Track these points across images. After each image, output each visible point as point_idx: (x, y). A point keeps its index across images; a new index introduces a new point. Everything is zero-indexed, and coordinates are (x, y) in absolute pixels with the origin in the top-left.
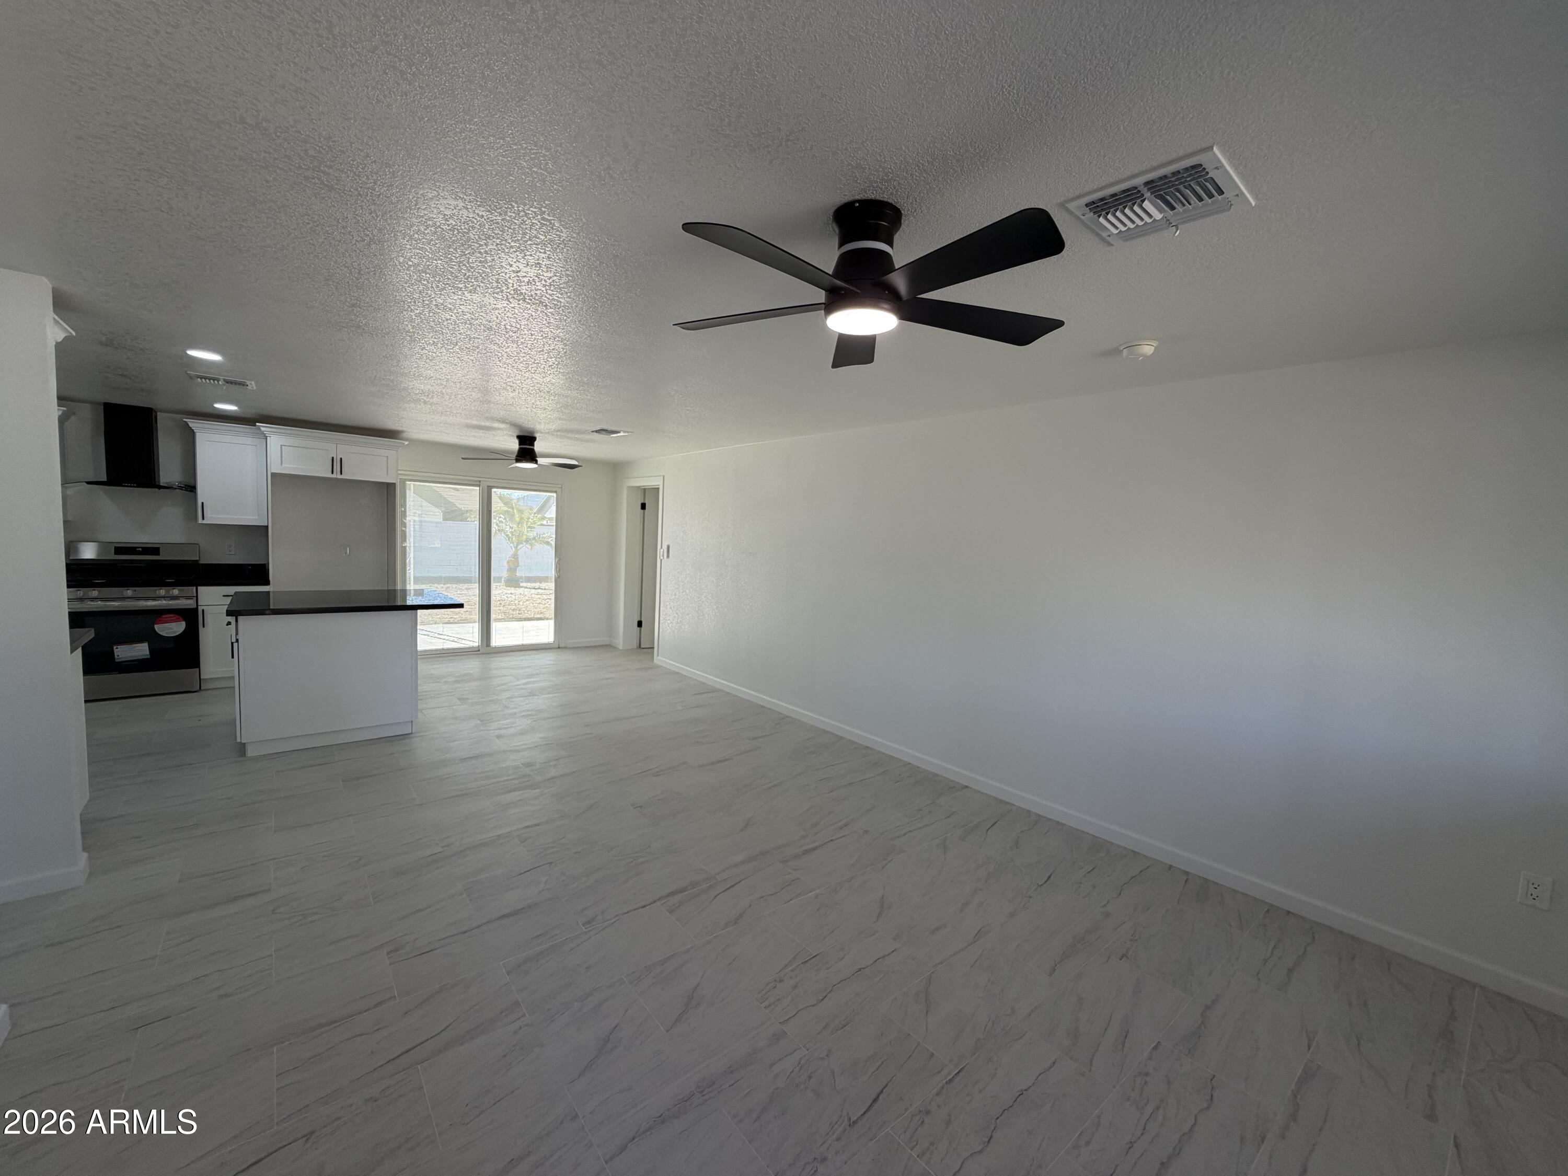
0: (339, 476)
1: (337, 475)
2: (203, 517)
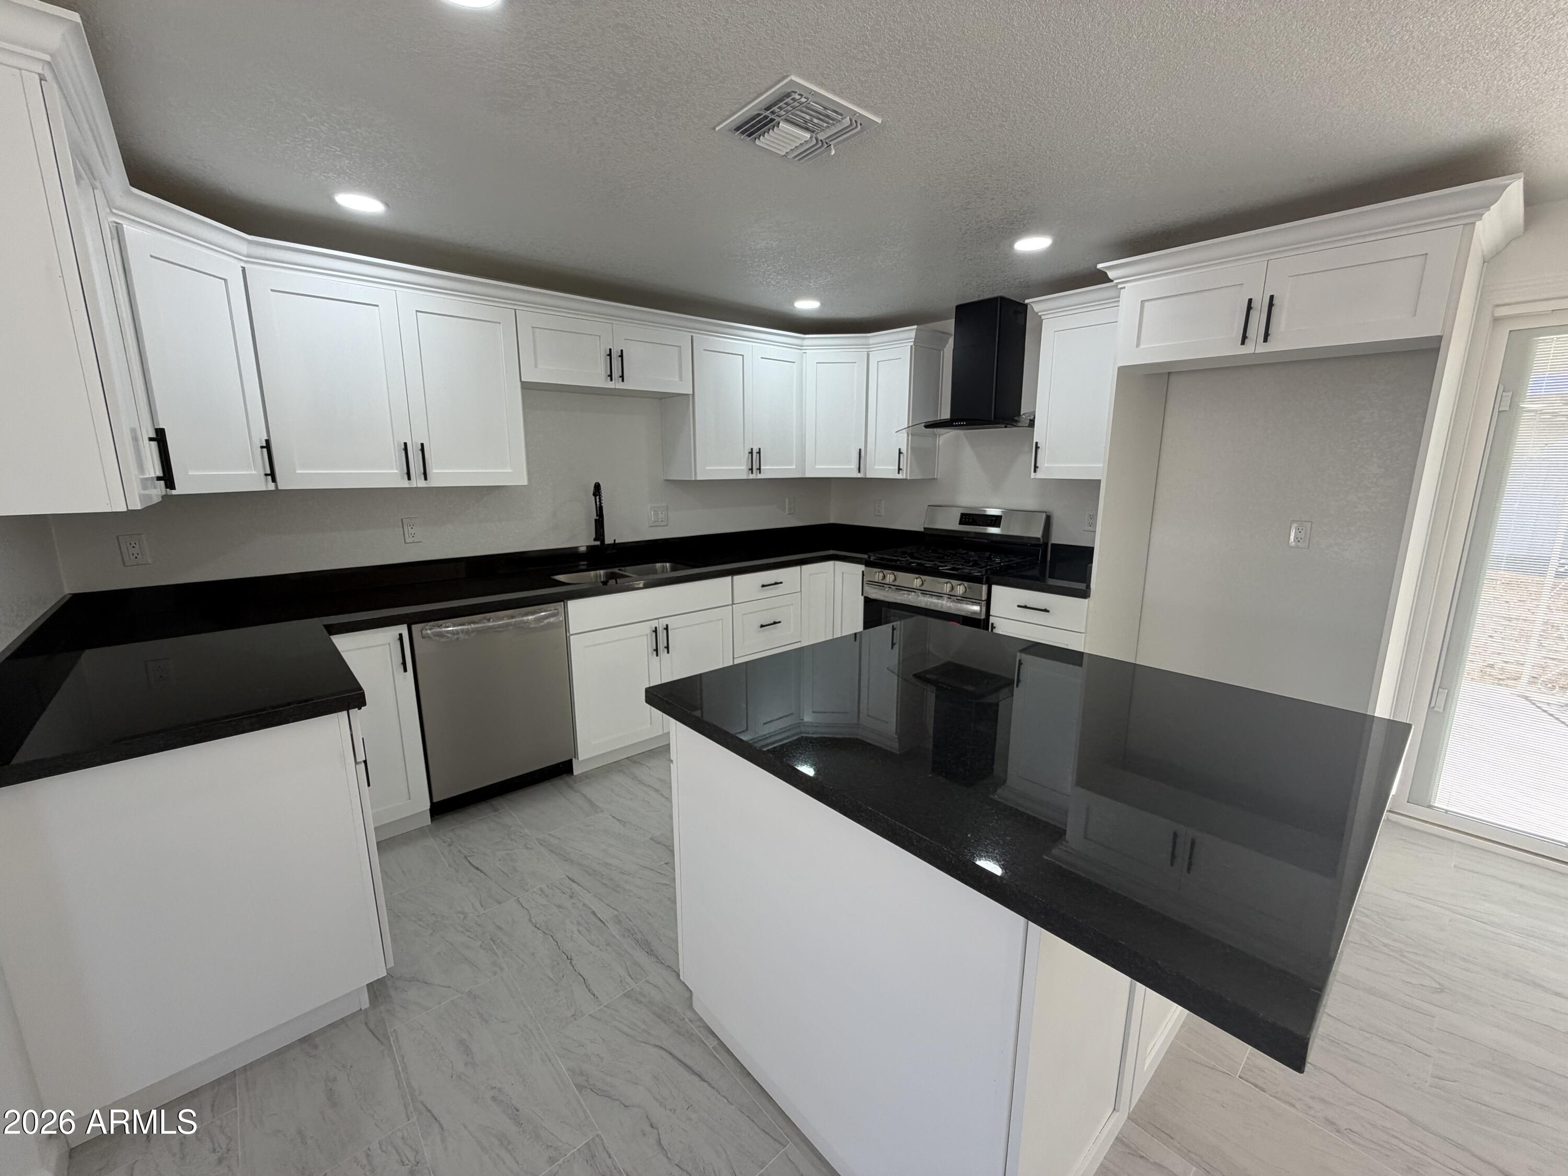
2: (1036, 467)
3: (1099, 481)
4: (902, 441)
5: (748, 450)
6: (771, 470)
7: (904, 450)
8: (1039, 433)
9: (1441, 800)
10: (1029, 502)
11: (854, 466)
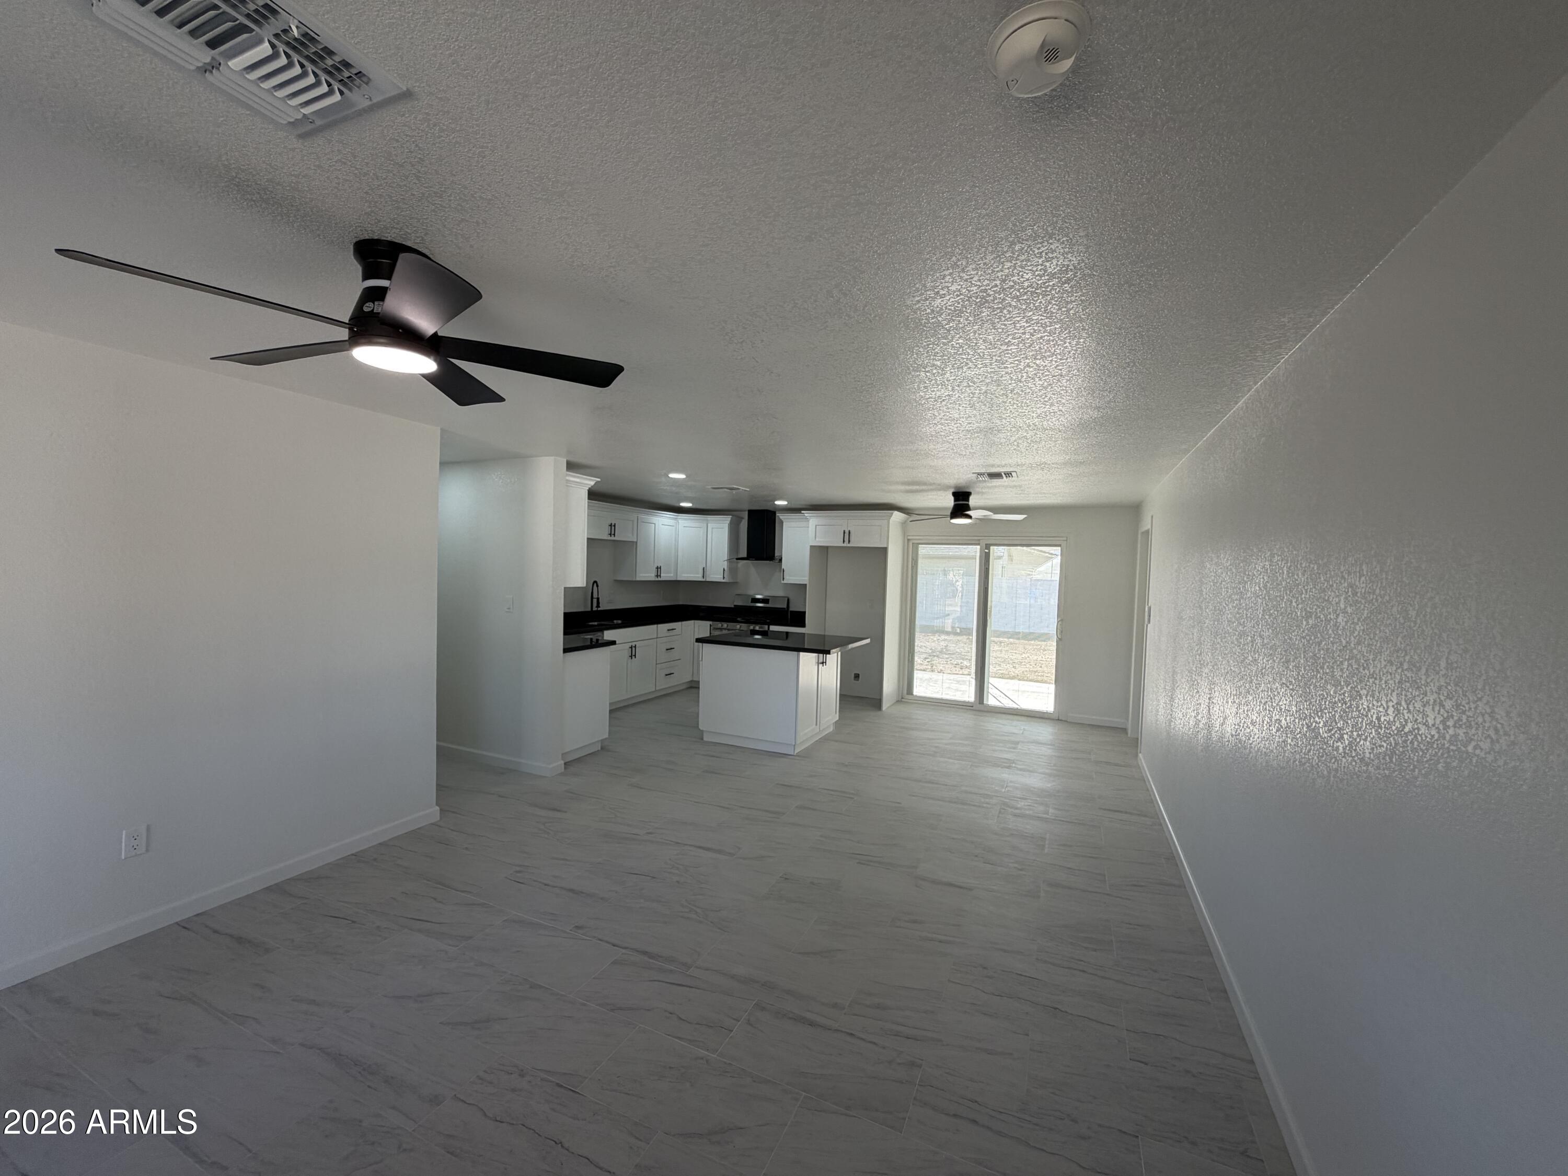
0: (849, 545)
1: (846, 544)
2: (783, 579)
3: (806, 585)
4: (725, 565)
5: (656, 566)
6: (665, 576)
7: (726, 569)
8: (784, 564)
9: (915, 693)
10: (780, 593)
11: (700, 575)
